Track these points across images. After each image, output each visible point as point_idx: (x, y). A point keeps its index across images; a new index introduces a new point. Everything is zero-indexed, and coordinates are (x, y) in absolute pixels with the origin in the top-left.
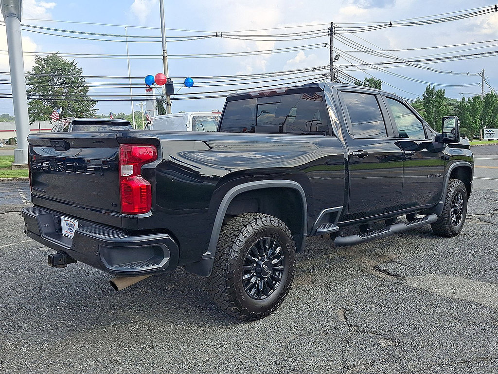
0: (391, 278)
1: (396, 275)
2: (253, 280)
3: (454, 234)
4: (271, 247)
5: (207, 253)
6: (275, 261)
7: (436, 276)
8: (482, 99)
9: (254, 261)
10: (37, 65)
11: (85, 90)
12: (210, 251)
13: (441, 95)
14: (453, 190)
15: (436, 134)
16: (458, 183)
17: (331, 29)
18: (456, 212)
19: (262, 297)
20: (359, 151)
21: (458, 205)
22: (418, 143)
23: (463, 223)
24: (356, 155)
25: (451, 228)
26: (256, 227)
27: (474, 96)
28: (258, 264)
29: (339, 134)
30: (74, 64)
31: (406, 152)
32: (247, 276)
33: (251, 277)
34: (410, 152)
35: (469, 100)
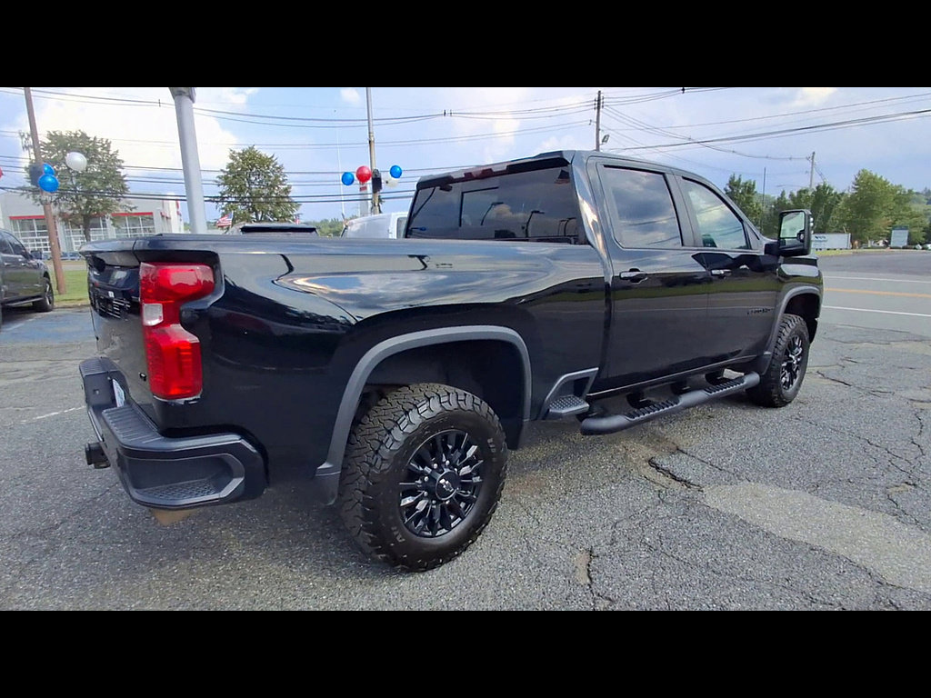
0: (676, 485)
1: (685, 481)
2: (421, 506)
3: (783, 402)
4: (457, 446)
5: (325, 466)
6: (466, 470)
7: (759, 486)
8: (810, 194)
9: (423, 474)
10: (231, 161)
11: (286, 191)
12: (331, 463)
13: (750, 189)
14: (787, 333)
15: (766, 240)
16: (796, 322)
17: (599, 100)
18: (789, 368)
19: (439, 533)
20: (632, 270)
21: (793, 357)
22: (734, 255)
23: (799, 384)
24: (625, 278)
25: (780, 394)
26: (427, 415)
27: (799, 189)
28: (432, 479)
29: (598, 241)
30: (274, 159)
31: (714, 272)
32: (409, 500)
33: (417, 502)
34: (722, 272)
35: (791, 195)
